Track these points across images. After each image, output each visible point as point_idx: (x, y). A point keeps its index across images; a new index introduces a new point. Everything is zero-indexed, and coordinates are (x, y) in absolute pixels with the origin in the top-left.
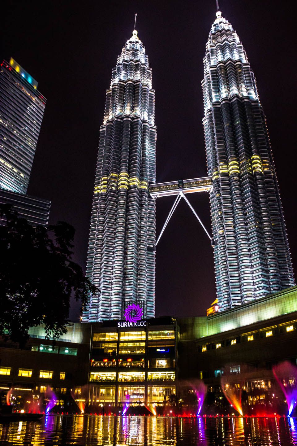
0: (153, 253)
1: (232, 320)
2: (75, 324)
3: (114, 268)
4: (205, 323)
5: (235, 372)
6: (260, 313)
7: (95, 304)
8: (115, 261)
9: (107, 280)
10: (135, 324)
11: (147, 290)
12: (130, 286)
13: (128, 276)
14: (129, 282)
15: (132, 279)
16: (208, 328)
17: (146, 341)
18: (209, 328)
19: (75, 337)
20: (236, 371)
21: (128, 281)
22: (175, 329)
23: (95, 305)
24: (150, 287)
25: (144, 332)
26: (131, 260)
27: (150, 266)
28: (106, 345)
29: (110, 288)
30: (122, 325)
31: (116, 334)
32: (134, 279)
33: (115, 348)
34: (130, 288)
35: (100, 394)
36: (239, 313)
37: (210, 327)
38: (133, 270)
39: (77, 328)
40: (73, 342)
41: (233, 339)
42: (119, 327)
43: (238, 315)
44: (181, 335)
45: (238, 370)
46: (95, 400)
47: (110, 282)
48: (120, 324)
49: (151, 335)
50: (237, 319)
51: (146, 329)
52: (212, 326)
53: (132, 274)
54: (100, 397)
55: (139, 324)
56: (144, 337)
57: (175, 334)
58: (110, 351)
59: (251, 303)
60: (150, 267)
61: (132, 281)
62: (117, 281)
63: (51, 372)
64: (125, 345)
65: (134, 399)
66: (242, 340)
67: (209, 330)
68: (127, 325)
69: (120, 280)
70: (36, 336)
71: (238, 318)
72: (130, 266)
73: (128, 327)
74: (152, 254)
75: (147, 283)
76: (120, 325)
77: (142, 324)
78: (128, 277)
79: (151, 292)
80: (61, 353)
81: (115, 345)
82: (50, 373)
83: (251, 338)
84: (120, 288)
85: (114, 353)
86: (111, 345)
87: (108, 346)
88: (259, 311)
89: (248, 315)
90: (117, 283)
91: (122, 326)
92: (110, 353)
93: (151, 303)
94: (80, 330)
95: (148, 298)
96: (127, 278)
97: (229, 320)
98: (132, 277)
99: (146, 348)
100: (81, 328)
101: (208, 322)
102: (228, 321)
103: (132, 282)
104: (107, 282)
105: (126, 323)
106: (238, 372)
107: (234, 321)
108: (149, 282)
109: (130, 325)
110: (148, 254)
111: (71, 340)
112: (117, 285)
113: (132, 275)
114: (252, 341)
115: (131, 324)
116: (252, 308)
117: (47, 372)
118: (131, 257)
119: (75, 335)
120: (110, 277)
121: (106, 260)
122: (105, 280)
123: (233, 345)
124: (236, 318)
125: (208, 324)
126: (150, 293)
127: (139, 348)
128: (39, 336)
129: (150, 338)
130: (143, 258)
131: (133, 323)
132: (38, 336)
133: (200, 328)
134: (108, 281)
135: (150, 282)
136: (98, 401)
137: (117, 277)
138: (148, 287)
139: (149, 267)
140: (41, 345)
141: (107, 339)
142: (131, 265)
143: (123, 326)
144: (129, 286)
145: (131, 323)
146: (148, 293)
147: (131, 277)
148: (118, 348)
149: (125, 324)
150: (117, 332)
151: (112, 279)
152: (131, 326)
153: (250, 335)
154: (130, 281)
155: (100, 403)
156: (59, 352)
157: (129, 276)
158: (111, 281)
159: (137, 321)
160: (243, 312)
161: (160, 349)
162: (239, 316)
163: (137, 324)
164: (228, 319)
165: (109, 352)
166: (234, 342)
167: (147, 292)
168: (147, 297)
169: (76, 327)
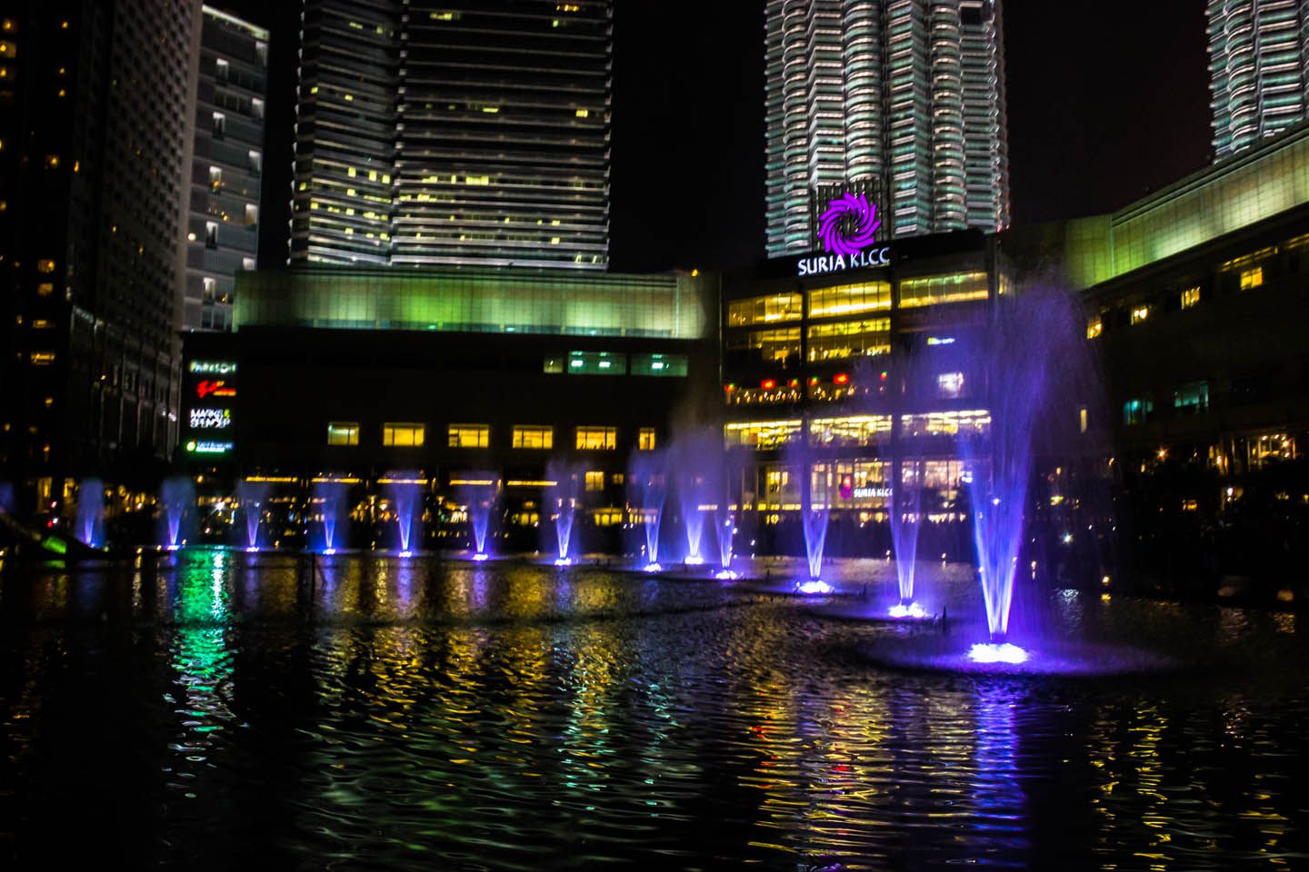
0: (983, 29)
1: (1196, 217)
2: (678, 279)
3: (850, 94)
4: (1103, 239)
5: (1192, 407)
6: (1302, 178)
7: (799, 217)
8: (852, 71)
9: (829, 139)
10: (853, 259)
11: (969, 157)
12: (907, 149)
13: (897, 115)
14: (902, 136)
15: (911, 125)
16: (1116, 255)
17: (894, 314)
18: (1119, 256)
19: (681, 320)
20: (1196, 401)
21: (898, 134)
22: (988, 267)
23: (800, 221)
24: (978, 145)
25: (886, 287)
26: (905, 62)
27: (974, 74)
28: (768, 337)
29: (839, 162)
30: (812, 268)
31: (797, 299)
32: (918, 123)
33: (794, 343)
34: (905, 153)
35: (768, 488)
36: (1221, 189)
37: (1119, 250)
38: (912, 95)
39: (686, 290)
40: (677, 336)
41: (1189, 287)
42: (801, 273)
43: (1218, 198)
44: (1020, 287)
45: (1202, 397)
46: (754, 504)
47: (840, 144)
48: (805, 264)
49: (910, 293)
50: (1213, 214)
51: (889, 275)
52: (1127, 247)
53: (909, 107)
54: (769, 496)
55: (866, 260)
56: (886, 303)
57: (991, 284)
58: (781, 355)
59: (1279, 137)
60: (975, 78)
61: (913, 129)
62: (862, 137)
63: (611, 431)
64: (826, 330)
65: (865, 499)
66: (1220, 289)
67: (1116, 261)
68: (828, 264)
69: (874, 133)
70: (559, 328)
71: (1218, 208)
72: (901, 81)
73: (829, 274)
74: (980, 33)
75: (967, 131)
76: (804, 268)
77: (876, 257)
78: (897, 119)
79: (983, 163)
80: (635, 371)
81: (794, 334)
82: (609, 435)
83: (1252, 279)
84: (874, 160)
85: (792, 358)
86: (779, 337)
87: (771, 339)
88: (1300, 172)
89: (1254, 192)
90: (862, 142)
91: (810, 272)
92: (780, 359)
93: (984, 197)
94: (694, 297)
95: (973, 183)
96: (897, 124)
97: (1184, 217)
98: (910, 116)
99: (893, 337)
100: (698, 292)
101: (1115, 235)
102: (1181, 223)
103: (911, 134)
104: (830, 144)
105: (824, 259)
106: (1202, 404)
107: (1203, 221)
108: (972, 128)
109: (837, 263)
110: (966, 32)
111: (670, 332)
112: (862, 151)
113: (909, 112)
114: (1257, 288)
115: (841, 261)
116: (1272, 164)
117: (601, 431)
118: (902, 50)
119: (681, 314)
120: (839, 127)
121: (820, 72)
122: (823, 139)
123: (1188, 308)
124: (1211, 210)
125: (1116, 240)
126: (981, 166)
127: (872, 338)
128: (568, 328)
129: (906, 303)
130: (945, 50)
131: (847, 259)
132: (563, 329)
133: (1086, 255)
134: (835, 140)
135: (977, 128)
136: (762, 507)
137: (861, 124)
138: (973, 145)
139: (970, 78)
140: (574, 353)
141: (770, 317)
142: (905, 79)
143: (815, 271)
144: (902, 150)
145: (840, 257)
146: (973, 166)
147: (906, 117)
148: (805, 343)
149: (821, 264)
150: (800, 292)
151: (847, 133)
152: (840, 266)
153: (1250, 268)
154: (904, 131)
155: (771, 513)
156: (628, 369)
157: (902, 115)
158: (842, 140)
159: (861, 249)
160: (1238, 180)
161: (940, 338)
162: (1222, 200)
163: (858, 259)
164: (1180, 215)
165: (777, 358)
166: (1190, 298)
167: (969, 162)
168: (969, 179)
169: (681, 288)
